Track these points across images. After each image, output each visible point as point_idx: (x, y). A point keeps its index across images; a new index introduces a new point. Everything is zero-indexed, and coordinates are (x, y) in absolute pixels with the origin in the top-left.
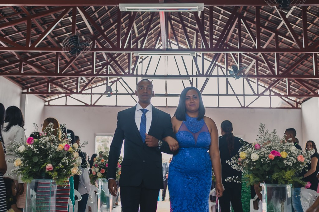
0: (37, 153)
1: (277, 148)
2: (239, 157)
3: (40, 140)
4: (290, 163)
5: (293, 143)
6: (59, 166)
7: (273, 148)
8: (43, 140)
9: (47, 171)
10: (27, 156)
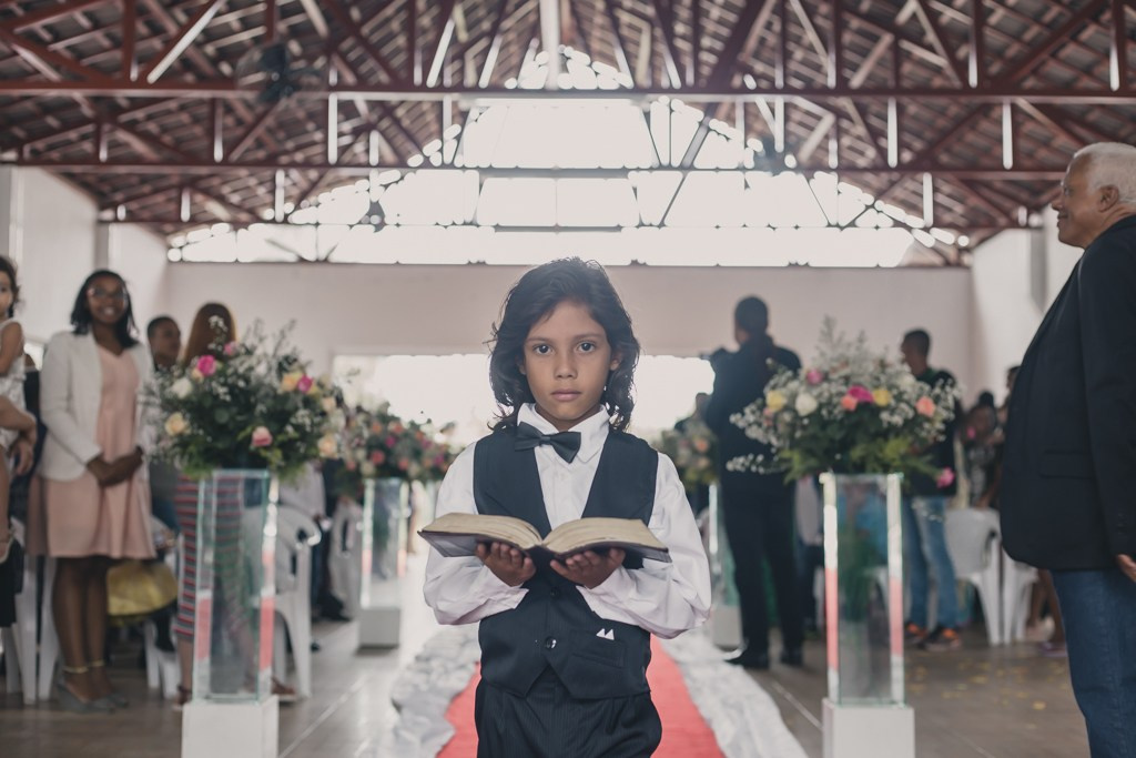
0: (225, 401)
1: (865, 380)
2: (764, 405)
3: (229, 366)
4: (897, 420)
5: (906, 368)
6: (287, 433)
7: (855, 380)
8: (242, 363)
9: (253, 447)
10: (199, 408)
